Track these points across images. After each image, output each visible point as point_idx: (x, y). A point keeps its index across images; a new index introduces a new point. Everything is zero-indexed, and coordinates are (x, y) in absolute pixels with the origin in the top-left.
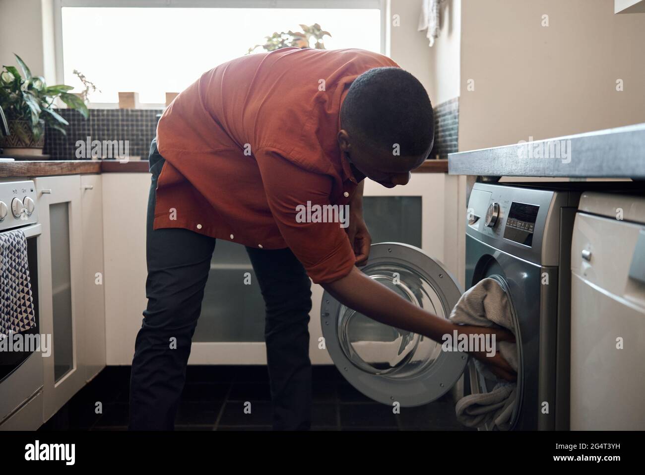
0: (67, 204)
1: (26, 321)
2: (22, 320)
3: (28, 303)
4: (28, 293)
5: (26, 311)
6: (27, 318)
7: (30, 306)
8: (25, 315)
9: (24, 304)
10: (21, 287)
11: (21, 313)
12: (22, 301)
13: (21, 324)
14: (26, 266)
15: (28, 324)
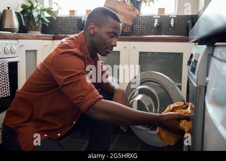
0: (36, 51)
1: (5, 93)
2: (4, 93)
3: (7, 87)
4: (7, 83)
5: (6, 90)
6: (6, 92)
7: (8, 88)
8: (5, 91)
9: (5, 87)
10: (4, 80)
11: (3, 90)
12: (4, 86)
13: (3, 94)
14: (7, 72)
15: (6, 95)
